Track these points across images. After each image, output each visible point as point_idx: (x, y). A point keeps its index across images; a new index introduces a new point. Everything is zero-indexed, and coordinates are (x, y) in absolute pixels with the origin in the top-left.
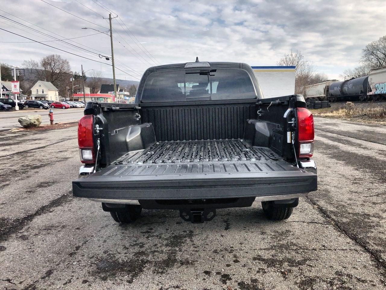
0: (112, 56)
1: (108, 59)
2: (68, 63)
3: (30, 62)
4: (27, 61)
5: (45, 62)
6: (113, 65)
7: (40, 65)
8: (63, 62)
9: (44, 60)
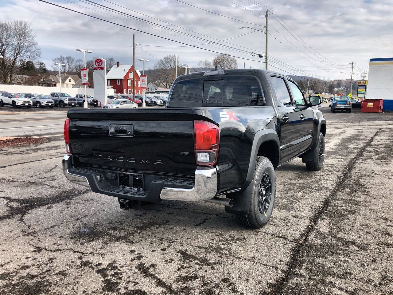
0: (266, 53)
1: (261, 56)
2: (235, 61)
3: (204, 62)
4: (202, 61)
5: (216, 61)
6: (266, 63)
7: (212, 64)
8: (231, 61)
9: (216, 59)
